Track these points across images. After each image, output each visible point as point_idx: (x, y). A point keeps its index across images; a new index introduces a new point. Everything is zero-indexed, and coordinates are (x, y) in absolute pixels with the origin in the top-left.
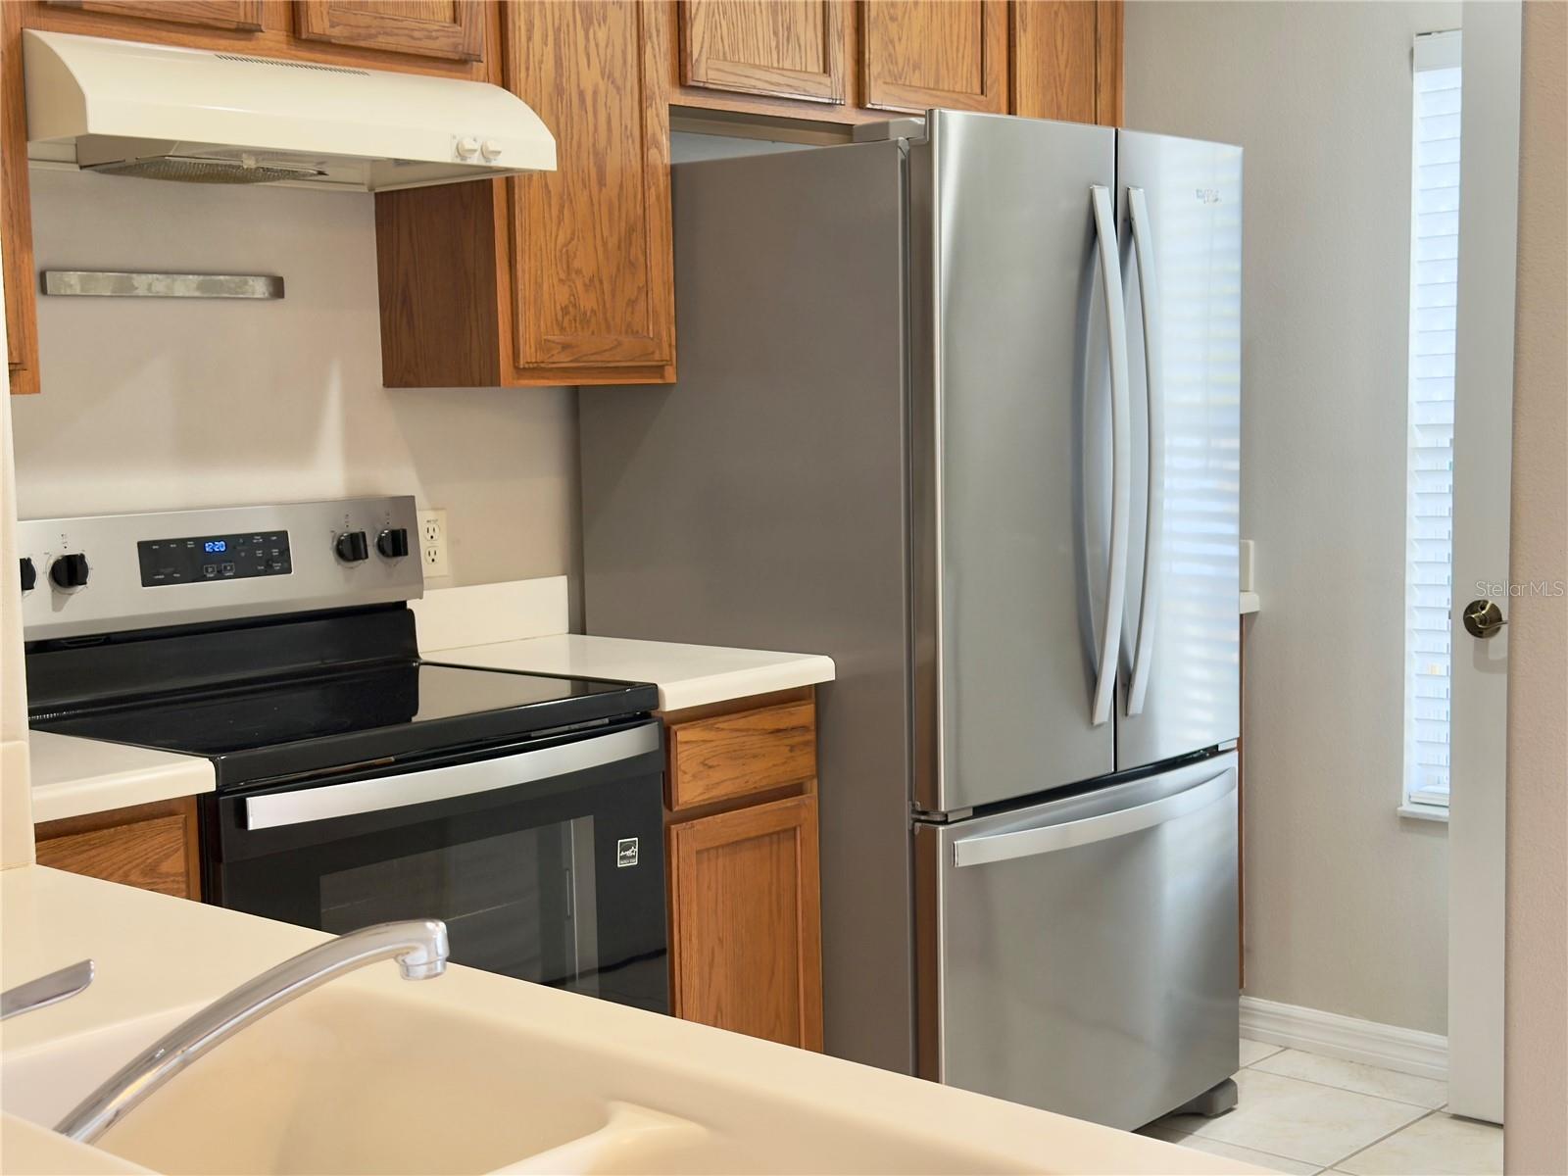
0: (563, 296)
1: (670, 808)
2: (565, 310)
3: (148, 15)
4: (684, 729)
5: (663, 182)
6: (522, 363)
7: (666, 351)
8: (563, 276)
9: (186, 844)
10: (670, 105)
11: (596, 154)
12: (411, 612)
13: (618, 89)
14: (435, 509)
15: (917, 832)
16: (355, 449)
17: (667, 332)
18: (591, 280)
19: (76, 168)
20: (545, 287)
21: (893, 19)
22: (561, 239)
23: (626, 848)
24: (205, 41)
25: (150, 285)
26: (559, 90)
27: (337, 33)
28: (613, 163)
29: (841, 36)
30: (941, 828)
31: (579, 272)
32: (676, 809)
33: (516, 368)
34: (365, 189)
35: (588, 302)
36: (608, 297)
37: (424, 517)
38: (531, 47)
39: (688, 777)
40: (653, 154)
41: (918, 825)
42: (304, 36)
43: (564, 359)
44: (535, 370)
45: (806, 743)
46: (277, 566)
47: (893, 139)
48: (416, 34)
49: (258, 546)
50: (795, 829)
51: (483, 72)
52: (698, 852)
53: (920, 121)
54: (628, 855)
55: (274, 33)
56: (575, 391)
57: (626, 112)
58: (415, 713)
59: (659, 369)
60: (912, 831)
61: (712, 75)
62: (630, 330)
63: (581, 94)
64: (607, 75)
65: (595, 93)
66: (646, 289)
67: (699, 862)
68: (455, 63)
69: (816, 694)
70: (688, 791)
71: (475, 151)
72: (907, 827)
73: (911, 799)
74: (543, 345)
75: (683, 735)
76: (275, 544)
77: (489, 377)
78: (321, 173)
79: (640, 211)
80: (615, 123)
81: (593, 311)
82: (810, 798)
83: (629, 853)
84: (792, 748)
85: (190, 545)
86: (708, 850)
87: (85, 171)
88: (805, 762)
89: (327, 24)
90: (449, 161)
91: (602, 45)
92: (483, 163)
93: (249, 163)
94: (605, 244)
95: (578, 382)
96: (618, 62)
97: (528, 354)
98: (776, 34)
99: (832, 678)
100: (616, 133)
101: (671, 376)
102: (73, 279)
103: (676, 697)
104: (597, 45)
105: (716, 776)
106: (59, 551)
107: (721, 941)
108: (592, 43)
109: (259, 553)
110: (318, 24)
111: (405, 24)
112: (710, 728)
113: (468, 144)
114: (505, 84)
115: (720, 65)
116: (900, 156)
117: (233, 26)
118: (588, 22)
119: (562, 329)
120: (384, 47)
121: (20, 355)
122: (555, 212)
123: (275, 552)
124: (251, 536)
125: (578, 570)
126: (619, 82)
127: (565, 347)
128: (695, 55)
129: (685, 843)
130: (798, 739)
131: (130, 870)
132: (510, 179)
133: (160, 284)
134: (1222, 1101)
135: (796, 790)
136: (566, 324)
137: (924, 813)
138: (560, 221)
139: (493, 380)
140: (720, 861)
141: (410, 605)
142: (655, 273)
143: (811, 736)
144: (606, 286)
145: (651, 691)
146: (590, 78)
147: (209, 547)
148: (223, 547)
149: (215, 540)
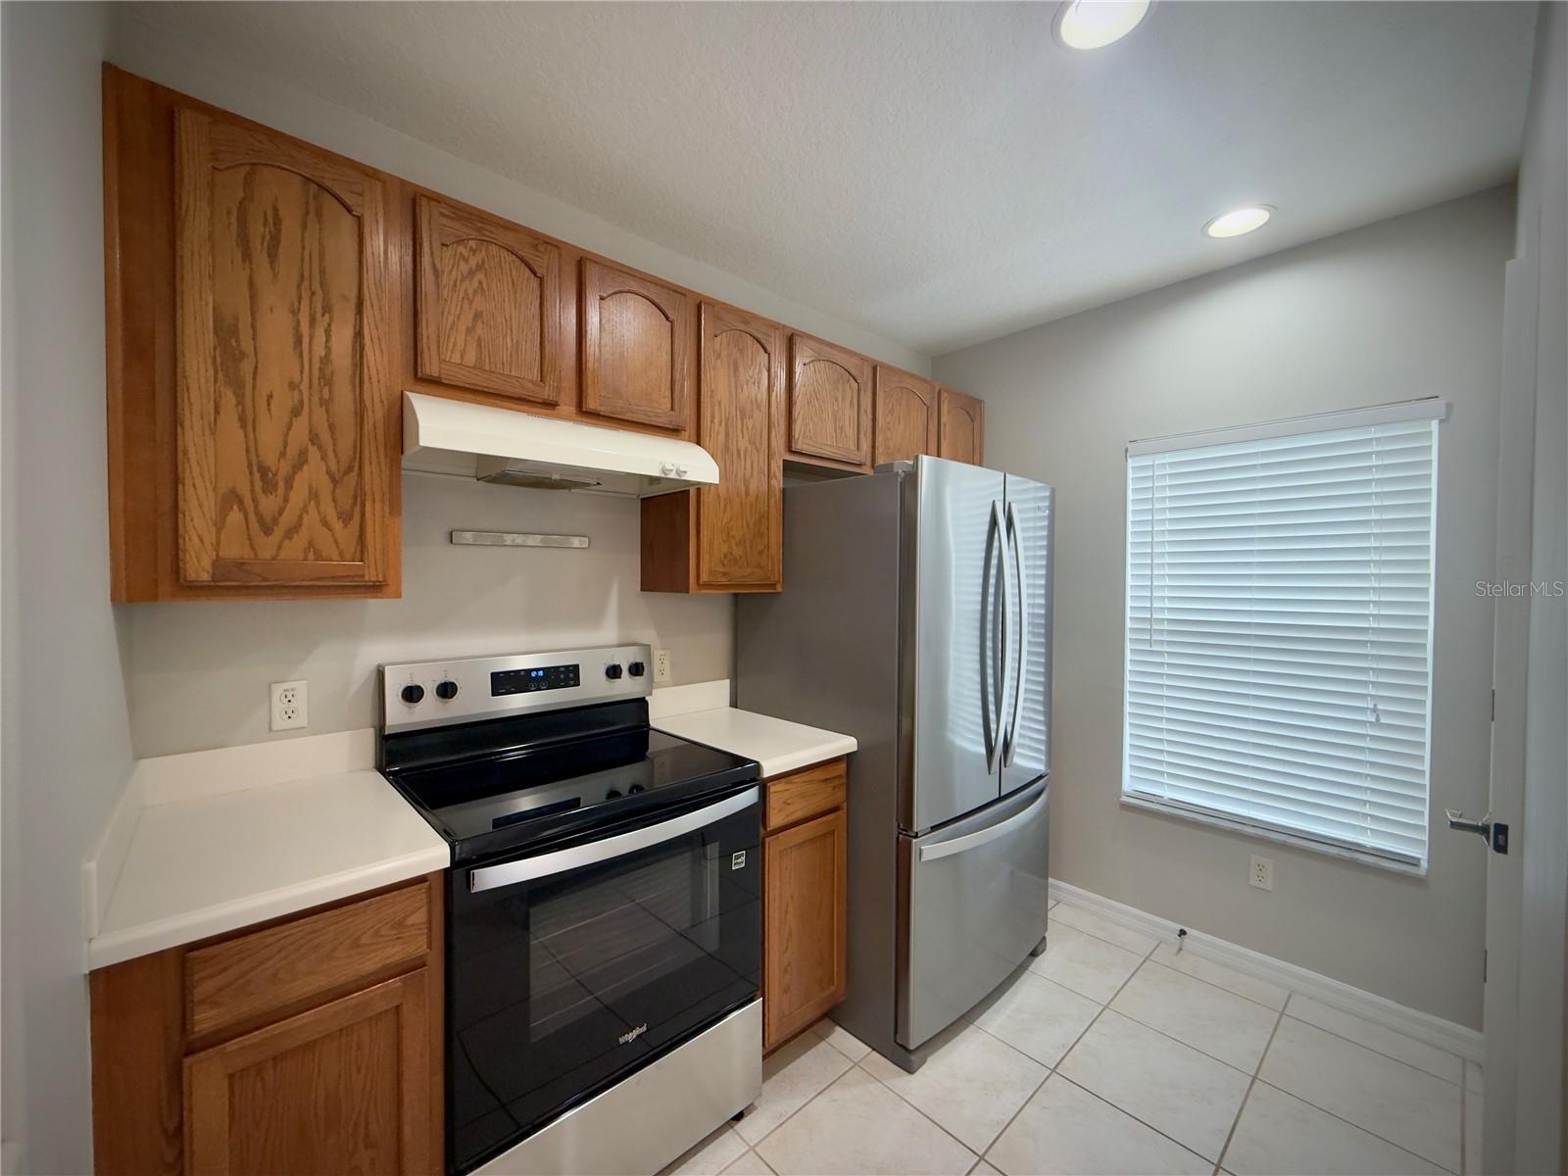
0: (725, 549)
1: (765, 828)
2: (725, 556)
3: (486, 390)
4: (775, 785)
5: (778, 495)
6: (701, 583)
7: (777, 576)
8: (725, 538)
9: (430, 902)
10: (784, 460)
11: (745, 480)
12: (647, 702)
13: (758, 451)
14: (664, 649)
15: (900, 839)
16: (623, 619)
17: (778, 568)
18: (740, 541)
19: (475, 480)
20: (715, 545)
21: (889, 429)
22: (725, 520)
23: (738, 858)
24: (526, 408)
25: (514, 540)
26: (727, 448)
27: (603, 410)
28: (753, 487)
29: (865, 434)
30: (914, 841)
31: (733, 537)
32: (769, 829)
33: (698, 584)
34: (635, 497)
35: (737, 552)
36: (748, 549)
37: (657, 654)
38: (712, 426)
39: (776, 811)
40: (774, 482)
41: (901, 836)
42: (584, 409)
43: (724, 580)
44: (709, 585)
45: (843, 784)
46: (572, 683)
47: (895, 471)
48: (650, 414)
49: (562, 672)
50: (834, 831)
51: (687, 437)
52: (781, 852)
53: (911, 463)
54: (739, 861)
55: (568, 406)
56: (735, 594)
57: (761, 460)
58: (647, 749)
59: (773, 586)
60: (898, 838)
61: (804, 446)
62: (759, 566)
63: (738, 451)
64: (752, 442)
65: (746, 450)
66: (768, 546)
67: (781, 857)
68: (673, 431)
69: (848, 757)
70: (775, 820)
71: (672, 470)
72: (895, 837)
73: (897, 820)
74: (712, 573)
75: (773, 788)
76: (572, 672)
77: (684, 588)
78: (599, 484)
79: (766, 508)
80: (755, 464)
81: (741, 557)
82: (842, 813)
83: (740, 860)
84: (834, 788)
85: (522, 673)
86: (786, 849)
87: (480, 482)
88: (841, 794)
89: (597, 404)
90: (658, 475)
91: (750, 427)
92: (677, 477)
93: (556, 477)
94: (747, 523)
95: (736, 591)
96: (758, 437)
97: (704, 577)
98: (835, 431)
99: (856, 749)
100: (756, 469)
101: (779, 589)
102: (468, 536)
103: (769, 769)
104: (748, 429)
105: (791, 808)
106: (441, 680)
107: (792, 897)
108: (745, 427)
109: (562, 676)
110: (591, 404)
111: (644, 408)
112: (791, 782)
113: (670, 467)
114: (699, 444)
115: (809, 442)
116: (899, 480)
117: (540, 401)
118: (743, 416)
119: (724, 566)
120: (630, 419)
121: (384, 577)
122: (722, 506)
123: (571, 675)
124: (558, 667)
125: (735, 675)
126: (758, 446)
127: (724, 574)
128: (797, 436)
129: (773, 846)
130: (836, 782)
131: (381, 927)
132: (699, 487)
133: (520, 539)
134: (1040, 949)
135: (835, 809)
136: (726, 562)
137: (903, 830)
138: (724, 512)
139: (687, 590)
140: (793, 853)
141: (647, 698)
142: (773, 540)
143: (844, 780)
144: (748, 545)
145: (758, 767)
146: (743, 444)
147: (533, 674)
148: (541, 673)
149: (537, 670)
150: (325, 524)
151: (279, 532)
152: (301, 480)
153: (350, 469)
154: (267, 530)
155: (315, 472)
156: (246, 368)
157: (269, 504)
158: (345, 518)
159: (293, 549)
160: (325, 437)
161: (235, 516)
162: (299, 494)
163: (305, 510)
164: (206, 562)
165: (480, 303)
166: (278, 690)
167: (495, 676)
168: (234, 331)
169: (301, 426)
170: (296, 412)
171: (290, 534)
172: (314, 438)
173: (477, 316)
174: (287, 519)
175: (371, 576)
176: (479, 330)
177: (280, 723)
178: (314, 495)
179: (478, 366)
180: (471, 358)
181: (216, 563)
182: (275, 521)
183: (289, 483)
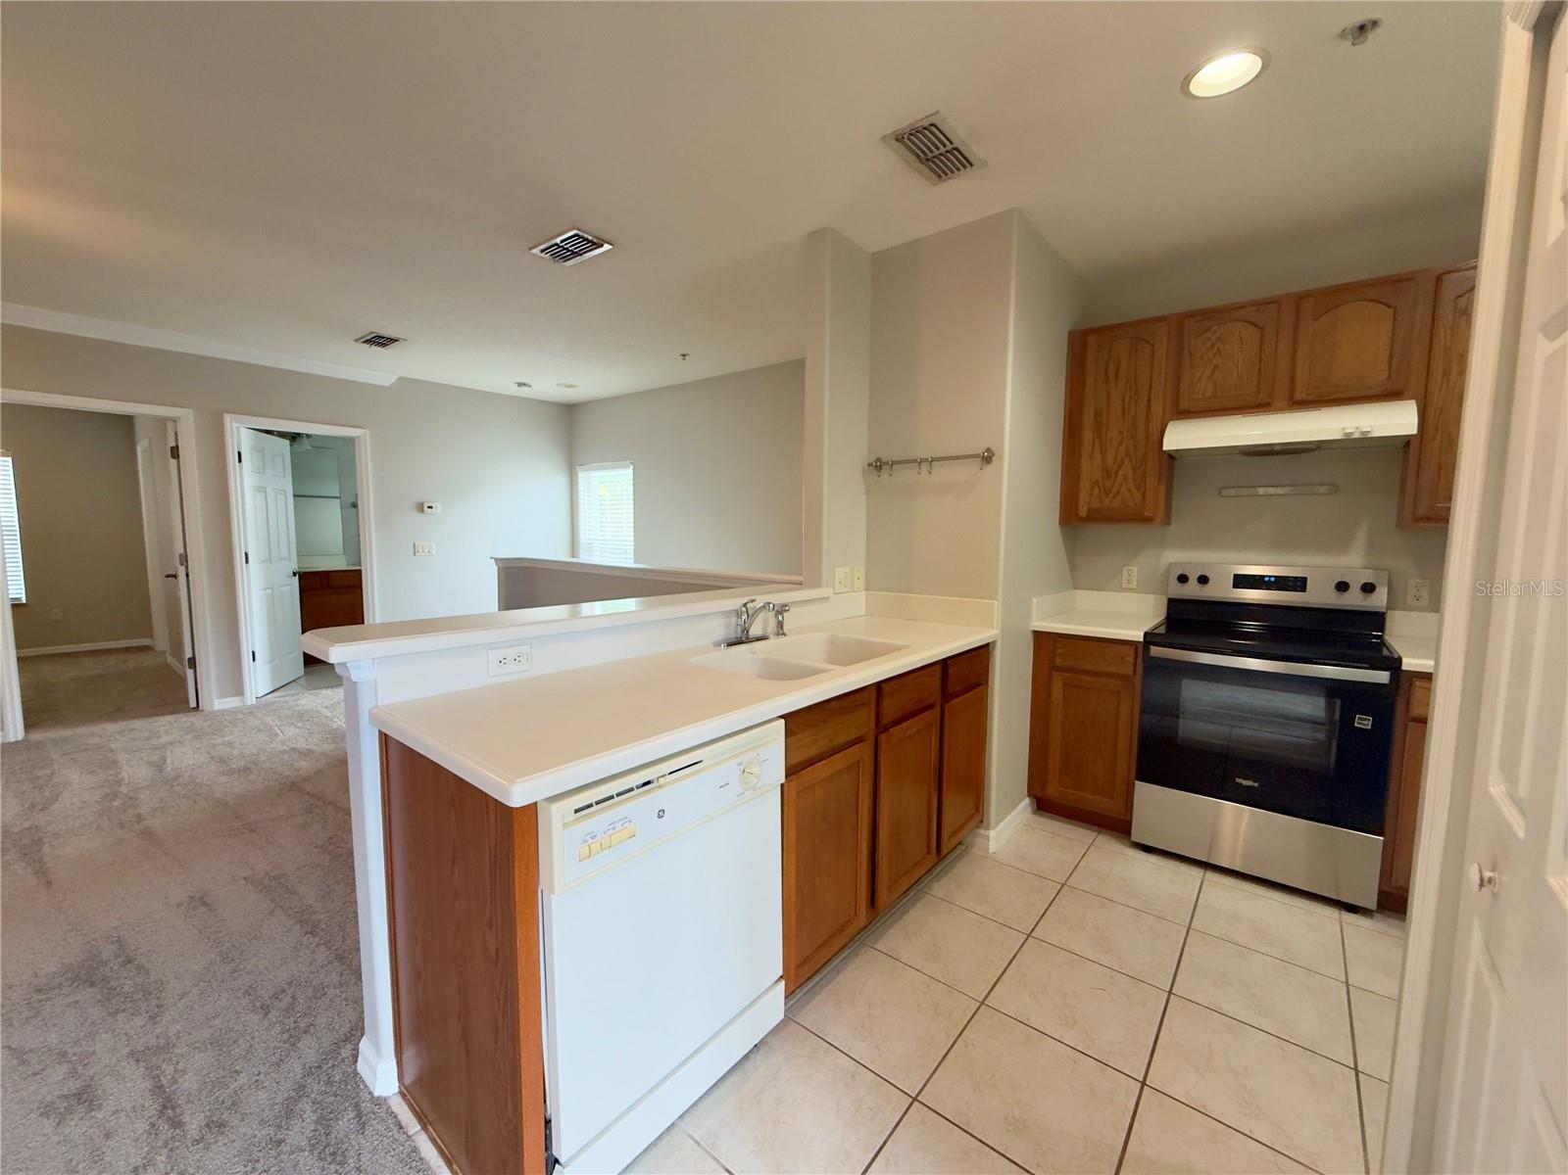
12: (1384, 618)
14: (1421, 578)
23: (1362, 719)
24: (1245, 411)
27: (1309, 398)
37: (1413, 581)
39: (1421, 704)
42: (1294, 401)
44: (1426, 519)
46: (1298, 589)
49: (1291, 581)
51: (1411, 396)
55: (1280, 402)
70: (1419, 710)
76: (1300, 581)
83: (1364, 722)
85: (1257, 577)
89: (1304, 395)
90: (1341, 438)
106: (1201, 573)
109: (1291, 583)
111: (1353, 386)
121: (1154, 515)
123: (1299, 584)
124: (1289, 577)
133: (1271, 490)
145: (1400, 660)
147: (1266, 579)
148: (1273, 579)
149: (1270, 577)
150: (1129, 490)
151: (1111, 495)
152: (1121, 472)
153: (1142, 465)
154: (1107, 495)
155: (1126, 469)
156: (1104, 430)
157: (1108, 483)
158: (1138, 488)
159: (1116, 503)
160: (1132, 453)
161: (1096, 490)
162: (1120, 479)
163: (1121, 485)
164: (1085, 508)
165: (1217, 360)
166: (1125, 569)
167: (1236, 576)
168: (1101, 415)
169: (1123, 448)
170: (1121, 443)
171: (1114, 497)
172: (1127, 453)
173: (1216, 367)
174: (1115, 490)
175: (1147, 514)
176: (1216, 375)
177: (1125, 585)
178: (1126, 478)
179: (1214, 396)
180: (1209, 393)
181: (1089, 509)
182: (1110, 490)
183: (1116, 474)
